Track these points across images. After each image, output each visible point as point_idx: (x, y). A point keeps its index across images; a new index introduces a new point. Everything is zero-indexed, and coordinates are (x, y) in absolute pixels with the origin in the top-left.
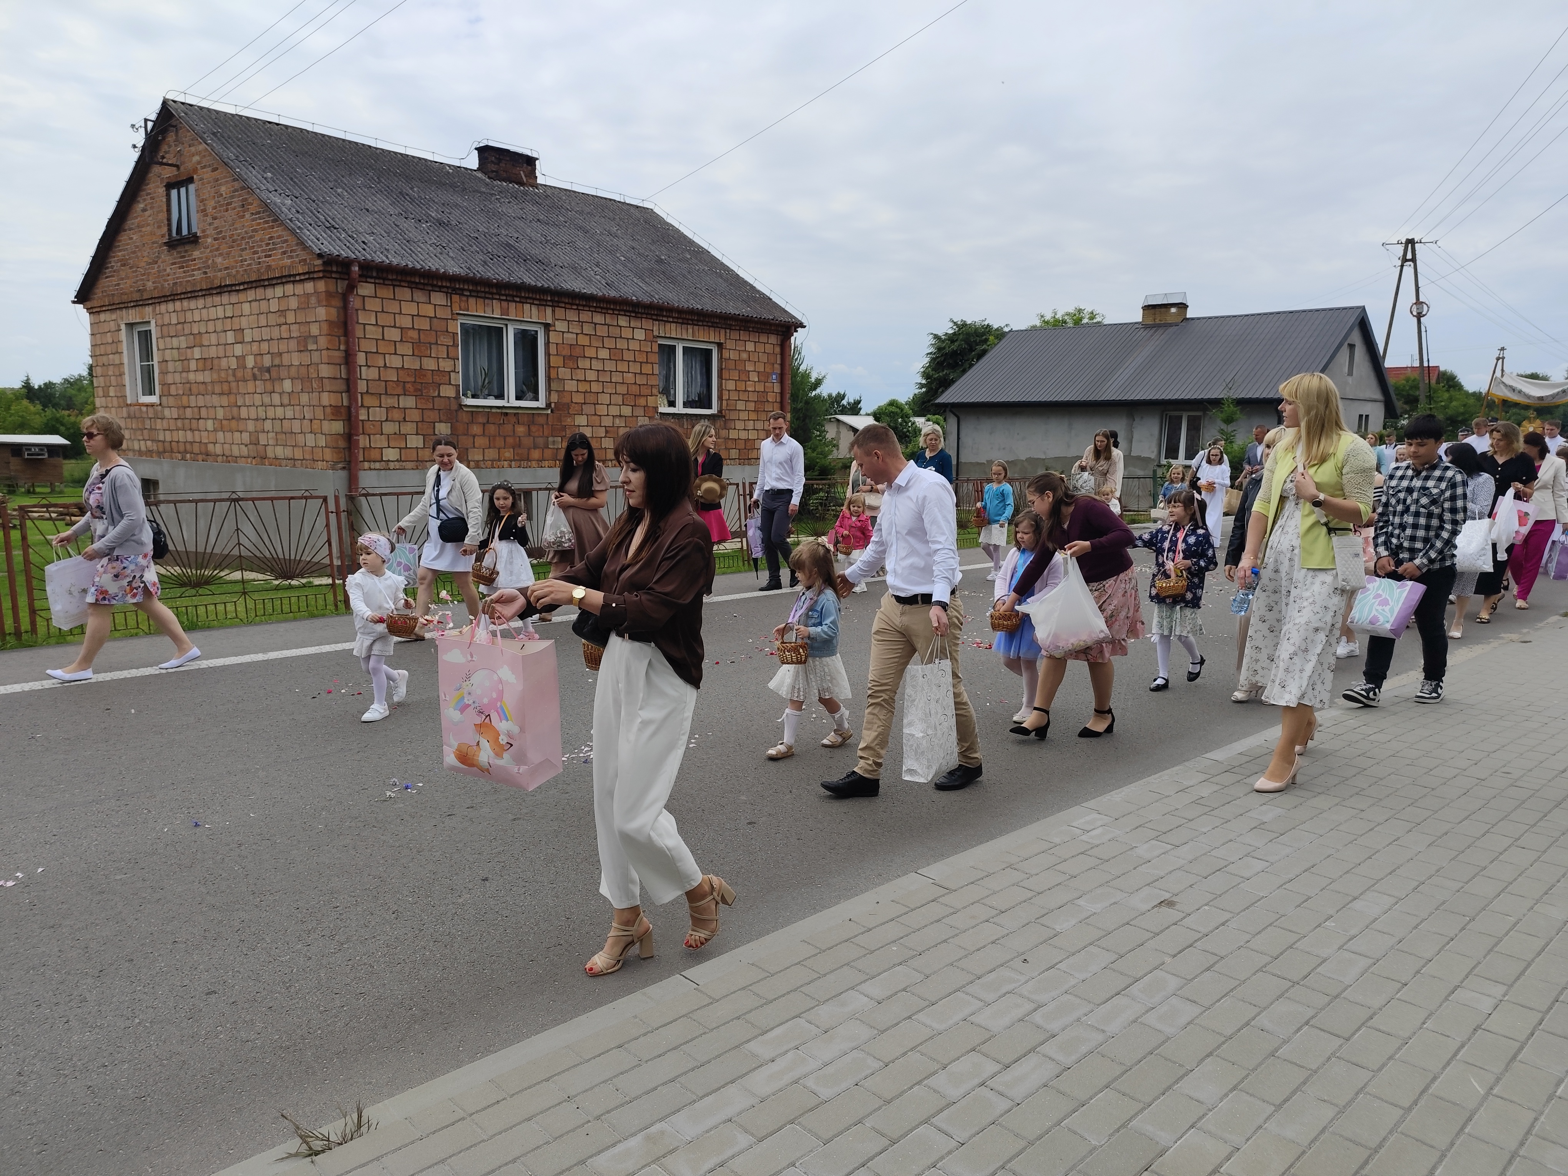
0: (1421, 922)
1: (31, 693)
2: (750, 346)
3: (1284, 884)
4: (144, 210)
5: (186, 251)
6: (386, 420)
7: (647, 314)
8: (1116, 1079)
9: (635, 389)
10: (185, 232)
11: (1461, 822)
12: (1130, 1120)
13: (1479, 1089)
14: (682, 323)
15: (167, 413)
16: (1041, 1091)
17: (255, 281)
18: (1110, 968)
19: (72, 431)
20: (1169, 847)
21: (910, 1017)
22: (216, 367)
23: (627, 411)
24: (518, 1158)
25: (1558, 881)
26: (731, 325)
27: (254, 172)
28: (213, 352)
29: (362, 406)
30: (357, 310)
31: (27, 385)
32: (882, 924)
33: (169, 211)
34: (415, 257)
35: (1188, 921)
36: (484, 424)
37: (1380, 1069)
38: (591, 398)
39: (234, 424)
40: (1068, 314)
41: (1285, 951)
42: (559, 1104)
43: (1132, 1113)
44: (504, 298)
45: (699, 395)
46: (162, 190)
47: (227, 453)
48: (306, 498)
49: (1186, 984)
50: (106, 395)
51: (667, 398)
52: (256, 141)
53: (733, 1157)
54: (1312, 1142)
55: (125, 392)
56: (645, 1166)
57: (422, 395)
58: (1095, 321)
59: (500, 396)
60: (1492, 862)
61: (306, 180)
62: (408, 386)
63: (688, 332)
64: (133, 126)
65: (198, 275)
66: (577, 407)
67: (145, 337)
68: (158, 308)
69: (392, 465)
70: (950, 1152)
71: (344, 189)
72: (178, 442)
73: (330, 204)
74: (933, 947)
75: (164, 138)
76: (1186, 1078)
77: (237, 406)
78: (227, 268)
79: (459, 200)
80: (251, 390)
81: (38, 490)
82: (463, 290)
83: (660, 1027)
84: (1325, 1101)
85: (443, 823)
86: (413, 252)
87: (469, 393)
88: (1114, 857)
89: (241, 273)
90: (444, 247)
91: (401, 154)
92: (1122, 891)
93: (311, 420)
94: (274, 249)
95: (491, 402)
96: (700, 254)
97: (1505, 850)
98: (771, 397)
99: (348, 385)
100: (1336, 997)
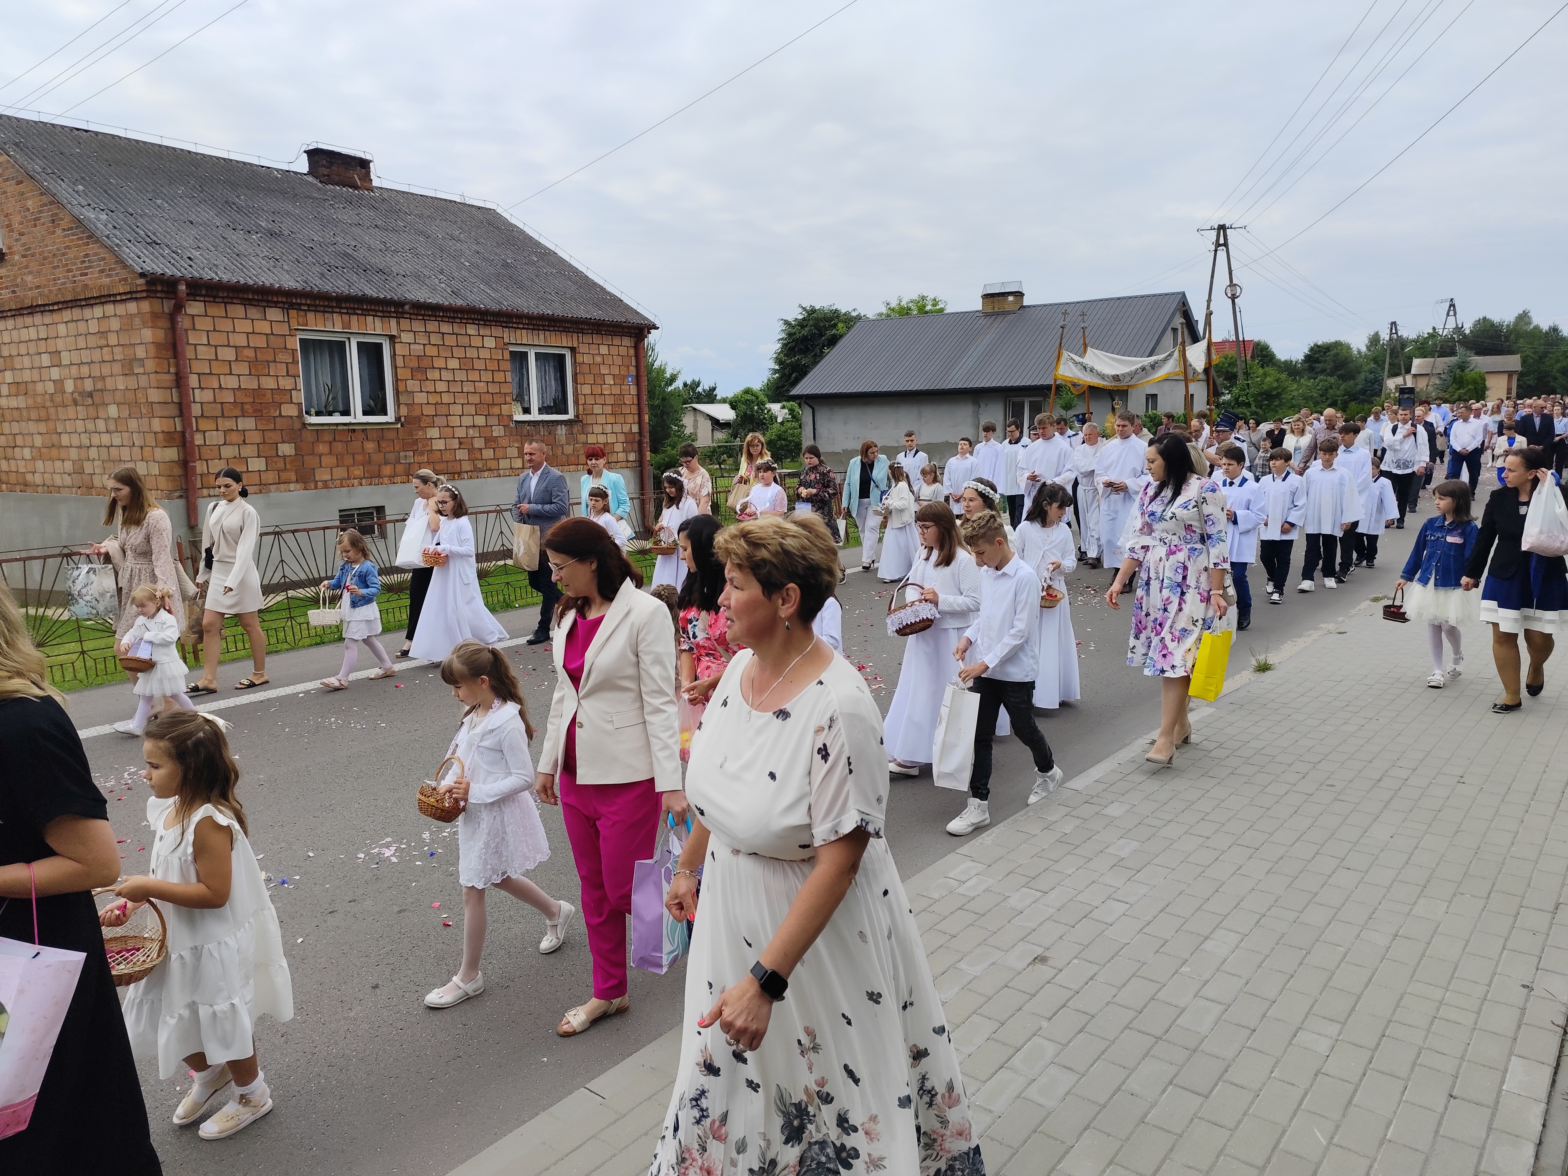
0: (1264, 960)
2: (604, 350)
3: (1144, 927)
6: (225, 444)
7: (495, 322)
9: (488, 398)
11: (1294, 844)
13: (1322, 1140)
14: (533, 329)
17: (71, 301)
18: (993, 1039)
20: (1039, 894)
22: (30, 392)
23: (480, 421)
25: (1380, 904)
26: (583, 329)
27: (64, 185)
28: (26, 376)
29: (197, 430)
30: (186, 330)
34: (247, 272)
35: (1060, 978)
36: (330, 442)
37: (1237, 1127)
38: (443, 410)
39: (54, 452)
40: (912, 301)
41: (1147, 1003)
44: (345, 311)
45: (554, 400)
47: (48, 482)
49: (1062, 1050)
51: (521, 405)
52: (63, 150)
57: (262, 416)
58: (938, 307)
59: (346, 412)
60: (1322, 886)
61: (122, 192)
62: (247, 407)
63: (540, 338)
66: (429, 420)
71: (163, 199)
73: (149, 217)
76: (1067, 1156)
77: (57, 433)
78: (38, 287)
79: (290, 208)
80: (72, 416)
82: (301, 304)
83: (570, 1153)
84: (1190, 1167)
85: (325, 921)
86: (244, 267)
87: (313, 411)
88: (989, 911)
89: (55, 292)
90: (277, 260)
91: (224, 159)
92: (998, 949)
93: (142, 448)
94: (90, 267)
95: (337, 419)
96: (547, 255)
97: (1333, 872)
98: (628, 400)
99: (181, 410)
100: (1195, 1051)
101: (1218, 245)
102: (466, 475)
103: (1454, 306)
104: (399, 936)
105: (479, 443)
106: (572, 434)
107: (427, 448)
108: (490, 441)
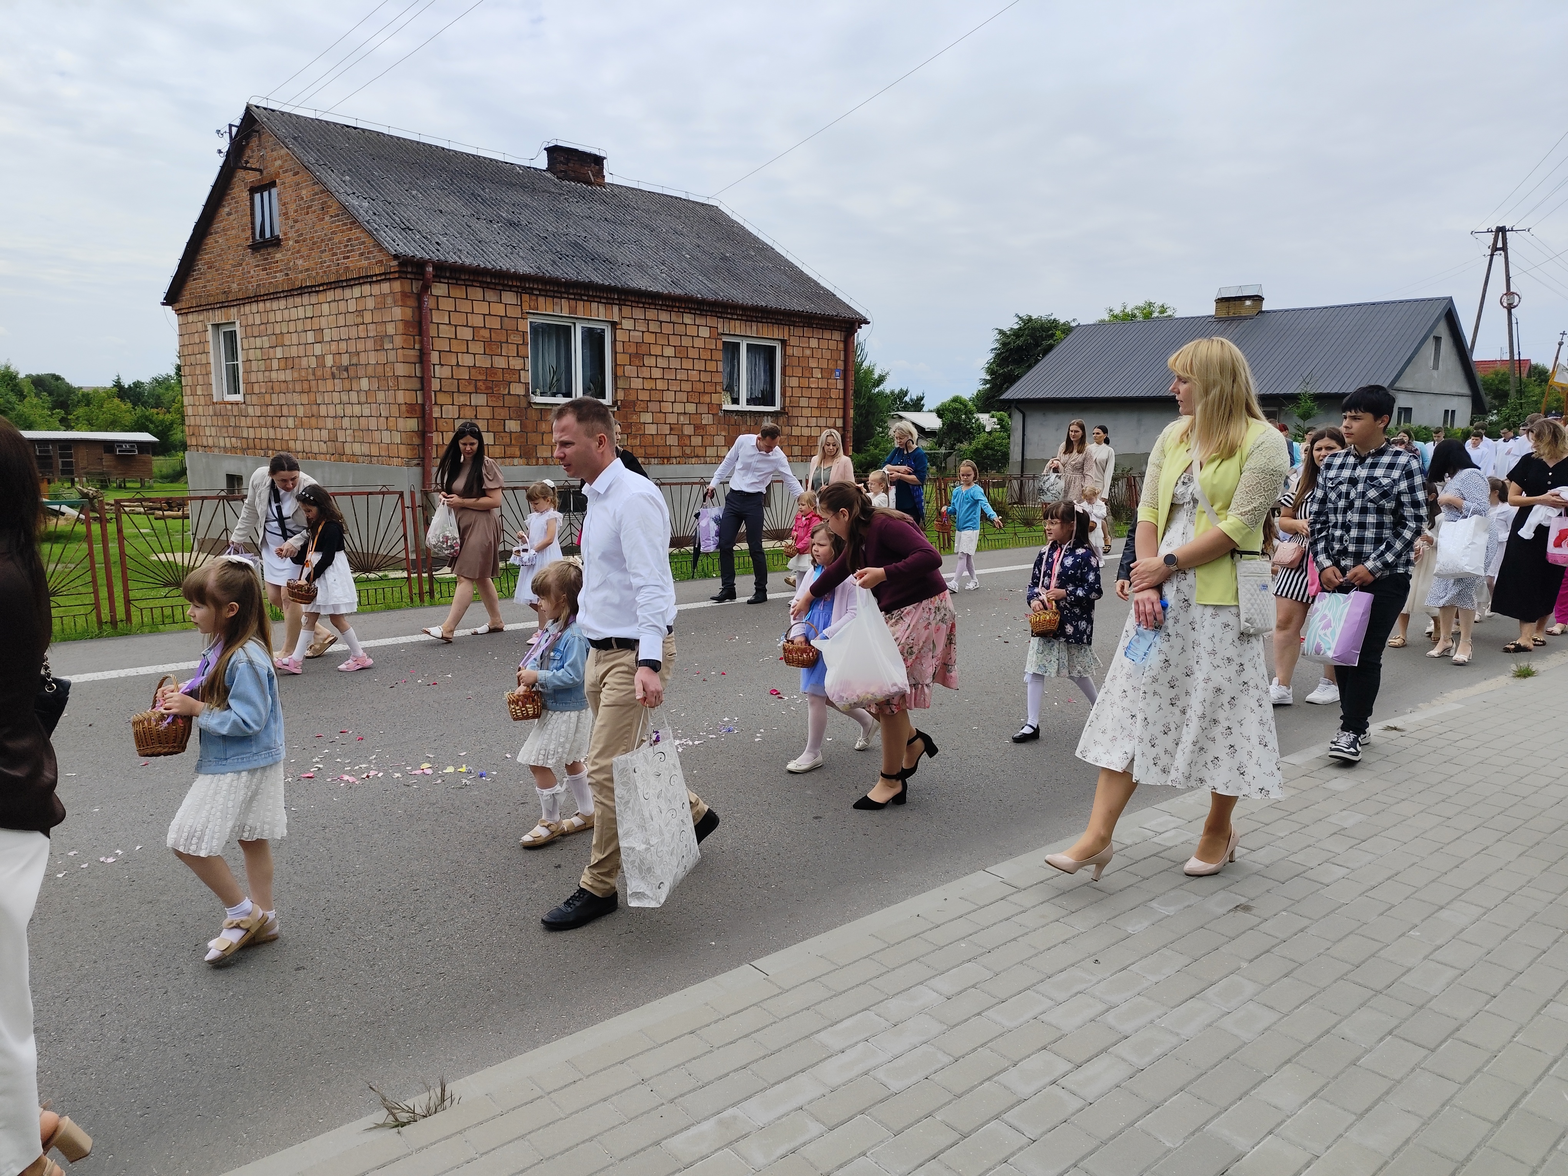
0: (1511, 933)
1: (127, 679)
2: (814, 343)
3: (1367, 891)
4: (229, 214)
5: (269, 254)
6: (459, 418)
7: (711, 311)
8: (1191, 1082)
9: (699, 387)
10: (268, 235)
12: (1206, 1123)
14: (746, 321)
15: (250, 410)
16: (1114, 1091)
17: (334, 282)
18: (1184, 972)
19: (160, 428)
21: (979, 1014)
22: (296, 367)
23: (691, 408)
24: (595, 1136)
26: (795, 322)
27: (333, 176)
28: (294, 351)
29: (436, 403)
30: (431, 310)
31: (118, 385)
32: (950, 921)
33: (252, 214)
34: (487, 258)
35: (1266, 926)
37: (1468, 1081)
38: (656, 396)
39: (313, 421)
40: (1138, 308)
41: (1367, 959)
42: (633, 1086)
43: (1208, 1117)
44: (573, 296)
45: (763, 392)
46: (246, 194)
47: (307, 449)
48: (383, 493)
49: (1263, 990)
50: (194, 394)
51: (731, 395)
52: (335, 144)
53: (805, 1144)
54: (1395, 1152)
55: (212, 390)
56: (719, 1149)
57: (493, 393)
58: (1165, 315)
61: (382, 183)
62: (480, 384)
63: (753, 329)
64: (218, 131)
65: (280, 276)
66: (643, 405)
67: (231, 337)
68: (242, 309)
70: (1021, 1149)
71: (418, 191)
72: (261, 439)
73: (405, 206)
74: (1002, 945)
75: (248, 144)
76: (1263, 1084)
77: (317, 404)
78: (307, 270)
79: (529, 201)
80: (330, 388)
81: (128, 485)
82: (533, 289)
83: (732, 1015)
84: (1409, 1112)
85: (517, 810)
86: (485, 252)
87: (538, 391)
89: (321, 274)
90: (514, 247)
91: (473, 156)
92: (1196, 894)
93: (387, 418)
94: (352, 251)
96: (764, 251)
98: (834, 394)
99: (422, 384)
100: (1422, 1007)
101: (1495, 249)
102: (674, 460)
105: (688, 430)
107: (641, 432)
108: (699, 428)
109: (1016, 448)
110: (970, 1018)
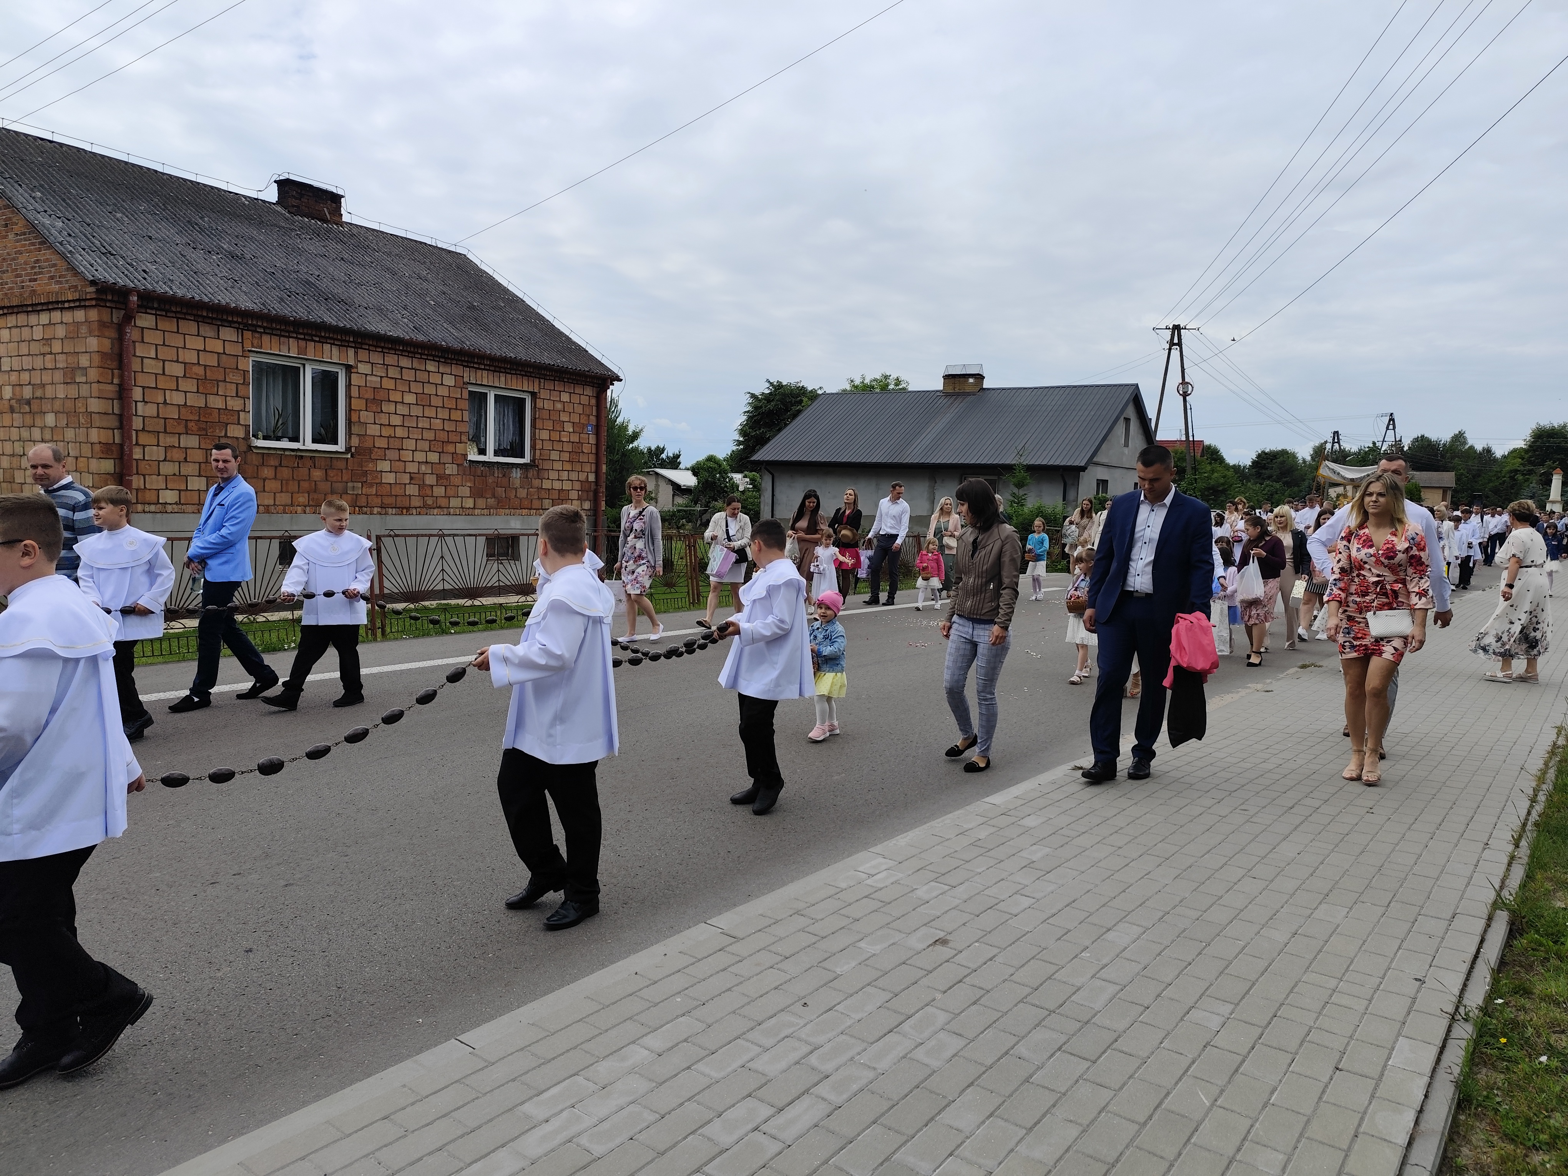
0: (1164, 949)
2: (565, 397)
3: (1048, 919)
6: (165, 460)
7: (457, 360)
8: (883, 1114)
9: (443, 436)
11: (1203, 856)
12: (894, 1152)
13: (1206, 1101)
14: (494, 371)
16: (812, 1131)
17: (16, 306)
18: (885, 1008)
20: (947, 888)
21: (689, 1068)
23: (434, 457)
25: (1282, 907)
26: (546, 375)
27: (21, 191)
29: (137, 444)
30: (134, 342)
32: (667, 976)
34: (203, 290)
35: (959, 958)
36: (276, 467)
37: (1121, 1088)
38: (395, 444)
40: (875, 380)
41: (1044, 982)
43: (896, 1146)
44: (302, 337)
45: (511, 444)
49: (953, 1019)
51: (477, 445)
52: (24, 157)
54: (1057, 1161)
57: (207, 435)
58: (900, 387)
59: (296, 439)
60: (1228, 891)
61: (80, 202)
62: (190, 424)
63: (501, 380)
66: (381, 452)
69: (169, 508)
71: (124, 214)
73: (107, 229)
74: (717, 996)
76: (948, 1109)
79: (255, 234)
80: (7, 423)
82: (256, 326)
83: (431, 1095)
84: (1071, 1121)
85: (205, 892)
86: (201, 284)
87: (260, 434)
88: (896, 899)
90: (236, 281)
91: (191, 181)
92: (900, 932)
93: (77, 458)
94: (40, 273)
95: (285, 444)
96: (514, 302)
97: (1239, 880)
98: (586, 449)
99: (121, 422)
100: (1087, 1023)
101: (1172, 344)
102: (414, 511)
103: (1393, 420)
104: (282, 906)
105: (430, 480)
106: (527, 477)
107: (378, 481)
108: (442, 478)
109: (766, 508)
110: (679, 1073)
